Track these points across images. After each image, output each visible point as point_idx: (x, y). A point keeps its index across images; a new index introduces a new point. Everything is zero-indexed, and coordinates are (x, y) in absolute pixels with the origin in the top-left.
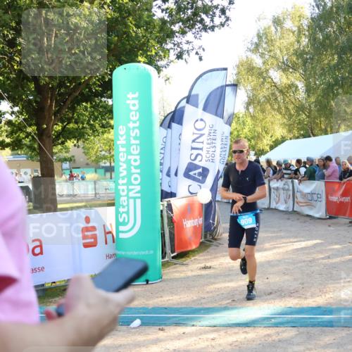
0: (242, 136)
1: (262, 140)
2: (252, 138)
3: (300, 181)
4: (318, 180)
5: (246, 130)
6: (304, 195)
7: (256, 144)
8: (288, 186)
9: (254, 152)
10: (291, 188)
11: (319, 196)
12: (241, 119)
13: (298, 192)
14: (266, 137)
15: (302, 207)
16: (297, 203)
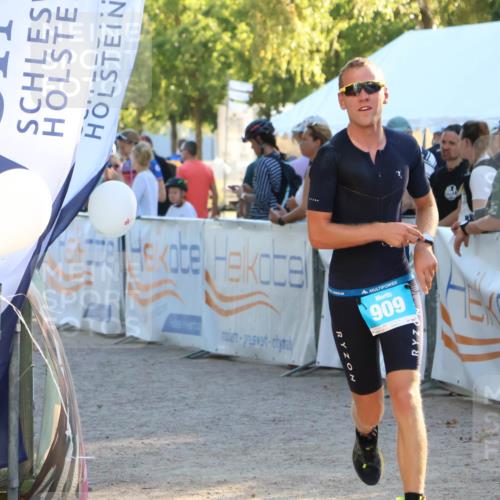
1: (287, 21)
2: (242, 14)
3: (464, 235)
7: (261, 43)
9: (249, 87)
13: (450, 286)
14: (307, 12)
15: (470, 365)
16: (448, 342)
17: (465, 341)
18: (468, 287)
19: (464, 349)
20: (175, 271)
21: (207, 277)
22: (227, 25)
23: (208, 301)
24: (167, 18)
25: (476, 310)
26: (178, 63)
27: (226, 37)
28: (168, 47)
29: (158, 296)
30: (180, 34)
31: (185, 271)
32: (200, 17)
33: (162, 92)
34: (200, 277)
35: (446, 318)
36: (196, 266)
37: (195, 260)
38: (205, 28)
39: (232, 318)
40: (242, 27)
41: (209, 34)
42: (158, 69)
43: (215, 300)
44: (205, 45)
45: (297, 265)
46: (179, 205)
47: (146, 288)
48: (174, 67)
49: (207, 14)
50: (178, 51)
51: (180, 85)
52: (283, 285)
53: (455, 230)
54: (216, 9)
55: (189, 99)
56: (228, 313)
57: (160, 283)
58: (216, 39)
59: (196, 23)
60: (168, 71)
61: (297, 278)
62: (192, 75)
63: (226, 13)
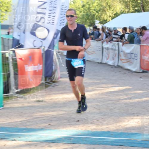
1: (105, 12)
2: (99, 10)
3: (123, 44)
4: (136, 44)
5: (95, 4)
6: (126, 54)
8: (115, 47)
10: (117, 48)
11: (136, 55)
13: (121, 52)
15: (124, 63)
16: (121, 60)
17: (123, 60)
19: (123, 61)
22: (97, 12)
24: (88, 11)
27: (97, 14)
28: (88, 15)
30: (90, 13)
33: (87, 22)
40: (99, 12)
41: (94, 13)
44: (93, 15)
45: (100, 48)
48: (89, 18)
49: (94, 10)
50: (89, 16)
51: (90, 21)
52: (98, 50)
55: (91, 23)
58: (95, 14)
60: (88, 19)
61: (100, 50)
62: (92, 19)
63: (97, 10)
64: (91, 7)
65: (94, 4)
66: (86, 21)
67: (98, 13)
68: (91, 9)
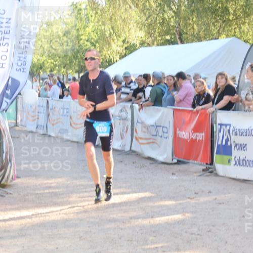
0: (83, 37)
1: (109, 44)
2: (97, 42)
4: (166, 107)
5: (89, 30)
12: (83, 12)
14: (116, 41)
15: (142, 146)
16: (136, 139)
17: (141, 138)
18: (142, 123)
19: (141, 141)
20: (62, 115)
21: (71, 118)
23: (71, 125)
24: (76, 42)
25: (145, 130)
26: (78, 55)
29: (57, 123)
30: (79, 46)
31: (65, 116)
32: (85, 42)
34: (69, 117)
35: (136, 132)
36: (68, 114)
37: (67, 112)
38: (86, 45)
39: (77, 130)
40: (97, 45)
41: (88, 47)
42: (72, 57)
43: (73, 125)
46: (67, 96)
47: (54, 120)
48: (77, 56)
49: (87, 41)
53: (139, 105)
54: (90, 40)
56: (76, 128)
57: (58, 119)
59: (84, 43)
63: (93, 41)
64: (82, 35)
65: (87, 29)
66: (71, 62)
67: (95, 46)
68: (81, 39)
